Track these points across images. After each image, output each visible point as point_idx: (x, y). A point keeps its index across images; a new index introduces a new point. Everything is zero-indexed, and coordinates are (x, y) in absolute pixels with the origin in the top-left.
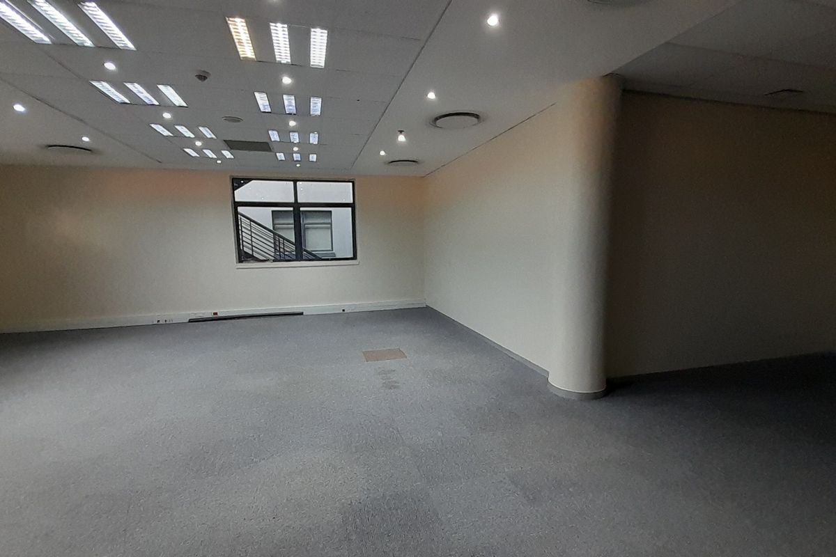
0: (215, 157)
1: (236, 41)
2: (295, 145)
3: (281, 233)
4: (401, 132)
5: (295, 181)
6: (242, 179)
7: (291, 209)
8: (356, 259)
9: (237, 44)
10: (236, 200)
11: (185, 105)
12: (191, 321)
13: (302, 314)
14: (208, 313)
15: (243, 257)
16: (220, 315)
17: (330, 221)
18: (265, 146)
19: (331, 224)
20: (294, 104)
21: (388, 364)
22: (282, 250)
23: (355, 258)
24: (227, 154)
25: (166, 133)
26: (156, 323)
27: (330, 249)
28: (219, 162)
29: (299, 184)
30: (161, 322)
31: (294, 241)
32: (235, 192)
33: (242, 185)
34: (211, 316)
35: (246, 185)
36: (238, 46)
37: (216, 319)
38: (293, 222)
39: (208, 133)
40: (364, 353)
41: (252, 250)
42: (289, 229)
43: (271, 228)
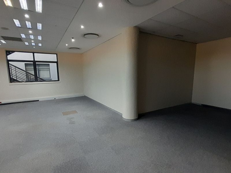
2: (32, 40)
3: (29, 72)
4: (73, 38)
6: (11, 51)
7: (32, 63)
13: (38, 101)
15: (12, 80)
16: (2, 103)
17: (49, 68)
18: (20, 40)
20: (30, 25)
22: (29, 78)
24: (3, 41)
27: (49, 77)
29: (35, 54)
31: (34, 74)
33: (11, 53)
35: (13, 54)
36: (5, 2)
38: (33, 67)
40: (62, 113)
41: (17, 78)
42: (32, 70)
43: (25, 70)
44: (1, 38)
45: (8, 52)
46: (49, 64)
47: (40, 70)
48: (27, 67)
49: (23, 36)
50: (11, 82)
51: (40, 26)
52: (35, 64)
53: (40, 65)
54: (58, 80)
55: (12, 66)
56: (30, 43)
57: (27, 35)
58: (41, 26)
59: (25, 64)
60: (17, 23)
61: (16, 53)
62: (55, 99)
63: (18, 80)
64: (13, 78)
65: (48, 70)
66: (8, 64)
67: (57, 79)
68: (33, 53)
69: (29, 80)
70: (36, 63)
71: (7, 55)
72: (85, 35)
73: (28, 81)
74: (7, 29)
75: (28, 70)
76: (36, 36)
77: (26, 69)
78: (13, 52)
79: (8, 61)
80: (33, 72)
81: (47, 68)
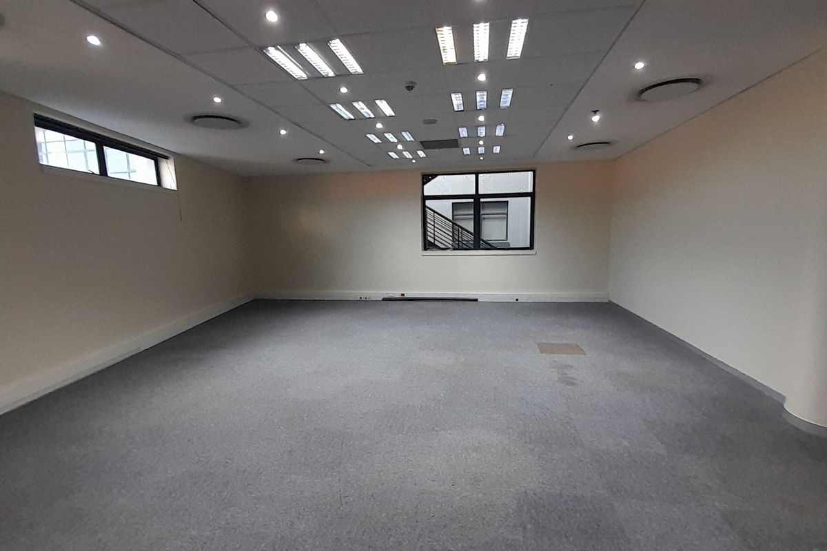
0: (411, 157)
2: (480, 138)
3: (459, 223)
4: (595, 112)
6: (430, 175)
8: (533, 249)
9: (442, 51)
10: (425, 194)
11: (393, 114)
12: (384, 300)
13: (476, 300)
14: (397, 294)
15: (428, 245)
16: (406, 296)
17: (505, 211)
18: (454, 143)
19: (507, 214)
20: (485, 99)
21: (564, 358)
22: (460, 240)
24: (421, 154)
25: (377, 140)
26: (359, 299)
27: (505, 239)
28: (414, 161)
29: (480, 175)
30: (363, 299)
32: (425, 186)
33: (430, 180)
35: (434, 180)
36: (443, 54)
37: (403, 299)
39: (407, 136)
40: (538, 344)
41: (434, 239)
42: (471, 219)
43: (451, 219)
44: (420, 146)
45: (427, 178)
46: (508, 202)
48: (455, 213)
49: (463, 133)
50: (425, 249)
51: (507, 97)
52: (477, 204)
53: (486, 205)
54: (531, 247)
55: (428, 210)
56: (474, 149)
57: (473, 127)
58: (510, 96)
59: (453, 203)
60: (457, 100)
61: (439, 177)
62: (517, 300)
63: (436, 243)
64: (429, 239)
65: (503, 218)
66: (424, 206)
67: (528, 245)
68: (477, 174)
69: (459, 246)
71: (424, 184)
72: (642, 91)
73: (457, 246)
74: (434, 121)
75: (457, 219)
76: (491, 126)
77: (453, 216)
78: (434, 176)
79: (425, 198)
80: (470, 226)
81: (502, 211)
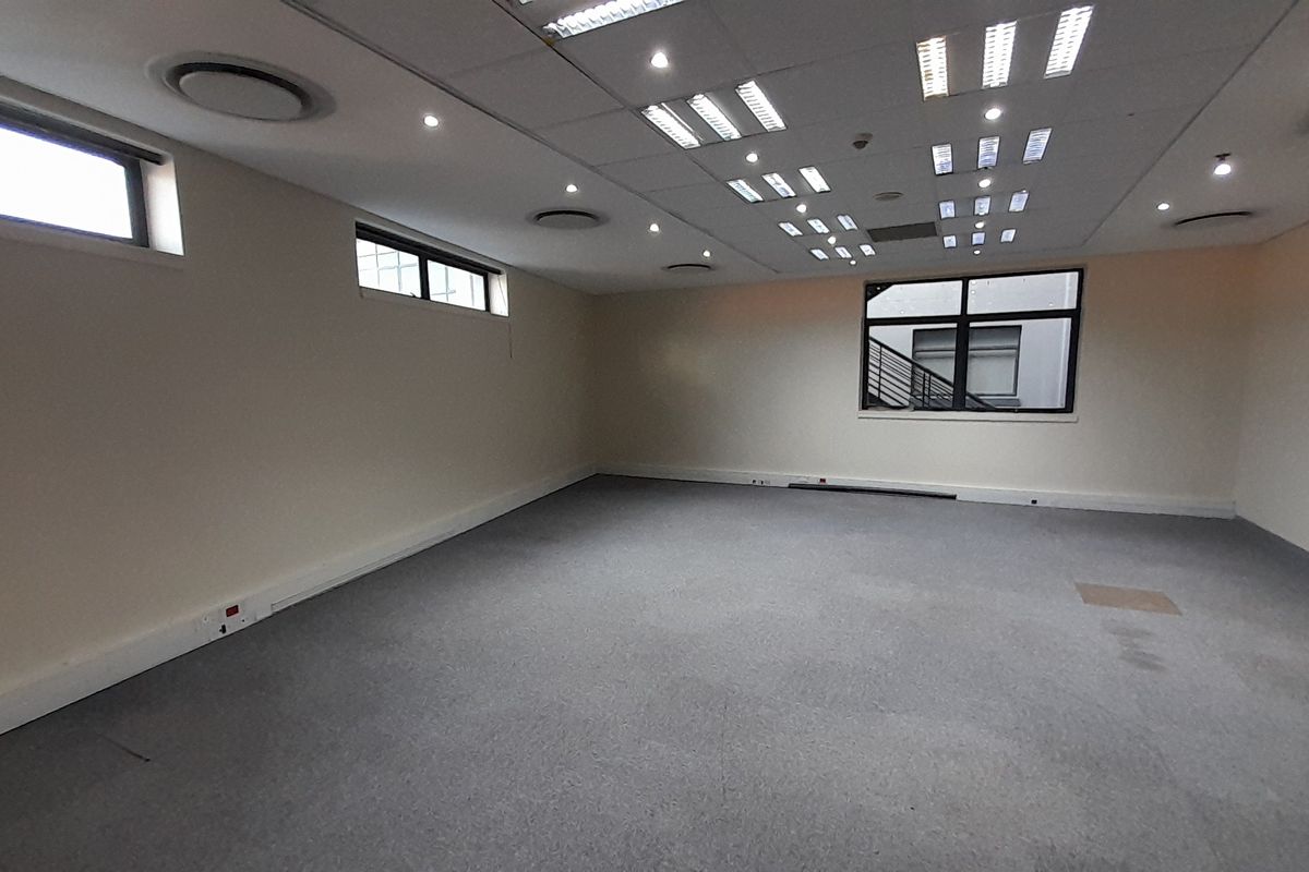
0: (849, 256)
1: (923, 74)
2: (980, 218)
3: (926, 365)
5: (966, 281)
6: (878, 285)
7: (954, 325)
8: (1072, 412)
9: (923, 79)
10: (869, 316)
11: (827, 188)
12: (792, 486)
13: (954, 497)
14: (813, 478)
15: (869, 401)
16: (828, 483)
17: (1016, 344)
18: (930, 229)
19: (1018, 348)
20: (996, 150)
21: (1134, 617)
22: (926, 393)
23: (1069, 408)
24: (867, 250)
25: (795, 232)
26: (751, 483)
27: (1011, 392)
28: (853, 262)
29: (972, 282)
30: (757, 483)
31: (951, 379)
32: (869, 303)
33: (878, 293)
34: (816, 482)
35: (885, 292)
36: (924, 82)
37: (823, 488)
38: (953, 346)
39: (847, 223)
40: (1077, 585)
41: (880, 391)
43: (910, 357)
44: (866, 237)
46: (1020, 327)
47: (973, 357)
49: (948, 210)
50: (864, 407)
51: (1038, 143)
52: (964, 328)
53: (977, 332)
55: (873, 343)
56: (965, 237)
58: (1046, 140)
59: (915, 331)
60: (942, 157)
61: (894, 287)
62: (1034, 502)
65: (1009, 356)
66: (866, 338)
67: (1060, 403)
69: (924, 401)
70: (972, 325)
71: (867, 298)
73: (919, 404)
74: (897, 195)
76: (1000, 195)
77: (915, 351)
78: (888, 285)
79: (869, 323)
81: (1008, 344)
